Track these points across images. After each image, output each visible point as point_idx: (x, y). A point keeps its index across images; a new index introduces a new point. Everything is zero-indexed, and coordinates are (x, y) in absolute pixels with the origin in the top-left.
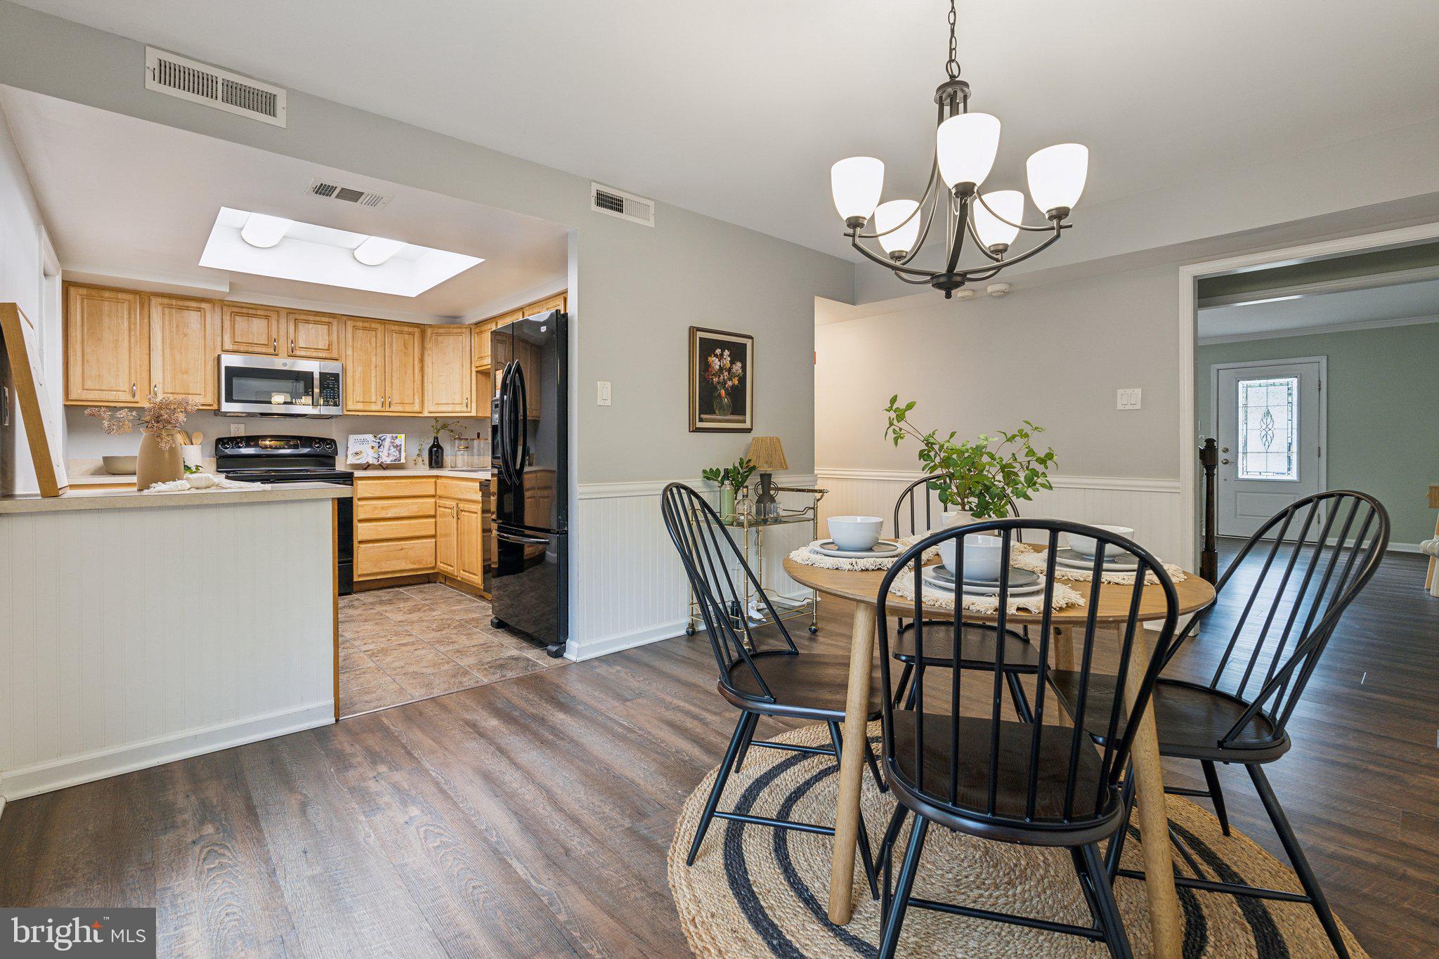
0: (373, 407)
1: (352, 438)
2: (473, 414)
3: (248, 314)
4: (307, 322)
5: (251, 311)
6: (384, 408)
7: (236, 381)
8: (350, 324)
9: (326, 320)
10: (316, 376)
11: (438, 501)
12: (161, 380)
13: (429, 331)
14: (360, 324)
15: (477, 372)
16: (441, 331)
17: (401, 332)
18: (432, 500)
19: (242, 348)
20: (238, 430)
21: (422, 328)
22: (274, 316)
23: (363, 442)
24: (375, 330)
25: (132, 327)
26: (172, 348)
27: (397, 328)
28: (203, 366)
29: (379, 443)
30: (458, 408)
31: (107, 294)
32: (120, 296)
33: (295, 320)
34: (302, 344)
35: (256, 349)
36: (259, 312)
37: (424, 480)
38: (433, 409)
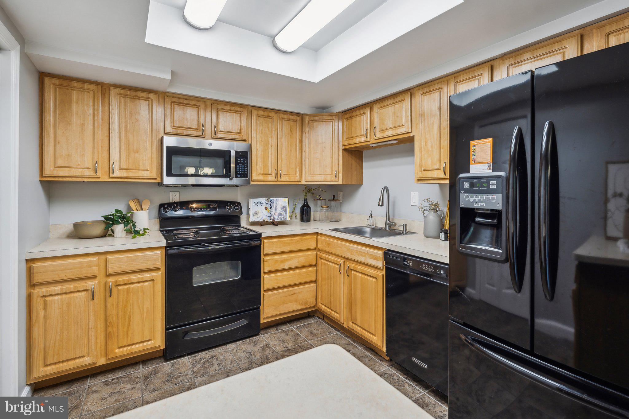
0: (270, 178)
1: (252, 201)
2: (340, 182)
3: (184, 103)
4: (225, 111)
5: (186, 102)
6: (276, 179)
7: (175, 159)
8: (255, 112)
9: (238, 109)
10: (233, 153)
11: (318, 253)
12: (118, 158)
13: (307, 119)
14: (261, 113)
15: (343, 149)
16: (316, 118)
17: (288, 120)
18: (314, 253)
19: (179, 131)
20: (175, 197)
21: (301, 116)
22: (203, 106)
23: (260, 204)
24: (271, 117)
25: (96, 113)
26: (126, 131)
27: (285, 116)
28: (150, 146)
29: (270, 204)
30: (329, 178)
31: (75, 84)
32: (87, 86)
33: (218, 109)
34: (221, 128)
35: (190, 132)
36: (192, 102)
37: (309, 237)
38: (310, 178)
